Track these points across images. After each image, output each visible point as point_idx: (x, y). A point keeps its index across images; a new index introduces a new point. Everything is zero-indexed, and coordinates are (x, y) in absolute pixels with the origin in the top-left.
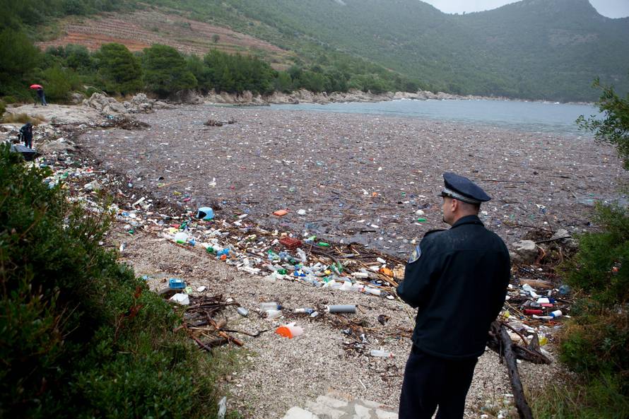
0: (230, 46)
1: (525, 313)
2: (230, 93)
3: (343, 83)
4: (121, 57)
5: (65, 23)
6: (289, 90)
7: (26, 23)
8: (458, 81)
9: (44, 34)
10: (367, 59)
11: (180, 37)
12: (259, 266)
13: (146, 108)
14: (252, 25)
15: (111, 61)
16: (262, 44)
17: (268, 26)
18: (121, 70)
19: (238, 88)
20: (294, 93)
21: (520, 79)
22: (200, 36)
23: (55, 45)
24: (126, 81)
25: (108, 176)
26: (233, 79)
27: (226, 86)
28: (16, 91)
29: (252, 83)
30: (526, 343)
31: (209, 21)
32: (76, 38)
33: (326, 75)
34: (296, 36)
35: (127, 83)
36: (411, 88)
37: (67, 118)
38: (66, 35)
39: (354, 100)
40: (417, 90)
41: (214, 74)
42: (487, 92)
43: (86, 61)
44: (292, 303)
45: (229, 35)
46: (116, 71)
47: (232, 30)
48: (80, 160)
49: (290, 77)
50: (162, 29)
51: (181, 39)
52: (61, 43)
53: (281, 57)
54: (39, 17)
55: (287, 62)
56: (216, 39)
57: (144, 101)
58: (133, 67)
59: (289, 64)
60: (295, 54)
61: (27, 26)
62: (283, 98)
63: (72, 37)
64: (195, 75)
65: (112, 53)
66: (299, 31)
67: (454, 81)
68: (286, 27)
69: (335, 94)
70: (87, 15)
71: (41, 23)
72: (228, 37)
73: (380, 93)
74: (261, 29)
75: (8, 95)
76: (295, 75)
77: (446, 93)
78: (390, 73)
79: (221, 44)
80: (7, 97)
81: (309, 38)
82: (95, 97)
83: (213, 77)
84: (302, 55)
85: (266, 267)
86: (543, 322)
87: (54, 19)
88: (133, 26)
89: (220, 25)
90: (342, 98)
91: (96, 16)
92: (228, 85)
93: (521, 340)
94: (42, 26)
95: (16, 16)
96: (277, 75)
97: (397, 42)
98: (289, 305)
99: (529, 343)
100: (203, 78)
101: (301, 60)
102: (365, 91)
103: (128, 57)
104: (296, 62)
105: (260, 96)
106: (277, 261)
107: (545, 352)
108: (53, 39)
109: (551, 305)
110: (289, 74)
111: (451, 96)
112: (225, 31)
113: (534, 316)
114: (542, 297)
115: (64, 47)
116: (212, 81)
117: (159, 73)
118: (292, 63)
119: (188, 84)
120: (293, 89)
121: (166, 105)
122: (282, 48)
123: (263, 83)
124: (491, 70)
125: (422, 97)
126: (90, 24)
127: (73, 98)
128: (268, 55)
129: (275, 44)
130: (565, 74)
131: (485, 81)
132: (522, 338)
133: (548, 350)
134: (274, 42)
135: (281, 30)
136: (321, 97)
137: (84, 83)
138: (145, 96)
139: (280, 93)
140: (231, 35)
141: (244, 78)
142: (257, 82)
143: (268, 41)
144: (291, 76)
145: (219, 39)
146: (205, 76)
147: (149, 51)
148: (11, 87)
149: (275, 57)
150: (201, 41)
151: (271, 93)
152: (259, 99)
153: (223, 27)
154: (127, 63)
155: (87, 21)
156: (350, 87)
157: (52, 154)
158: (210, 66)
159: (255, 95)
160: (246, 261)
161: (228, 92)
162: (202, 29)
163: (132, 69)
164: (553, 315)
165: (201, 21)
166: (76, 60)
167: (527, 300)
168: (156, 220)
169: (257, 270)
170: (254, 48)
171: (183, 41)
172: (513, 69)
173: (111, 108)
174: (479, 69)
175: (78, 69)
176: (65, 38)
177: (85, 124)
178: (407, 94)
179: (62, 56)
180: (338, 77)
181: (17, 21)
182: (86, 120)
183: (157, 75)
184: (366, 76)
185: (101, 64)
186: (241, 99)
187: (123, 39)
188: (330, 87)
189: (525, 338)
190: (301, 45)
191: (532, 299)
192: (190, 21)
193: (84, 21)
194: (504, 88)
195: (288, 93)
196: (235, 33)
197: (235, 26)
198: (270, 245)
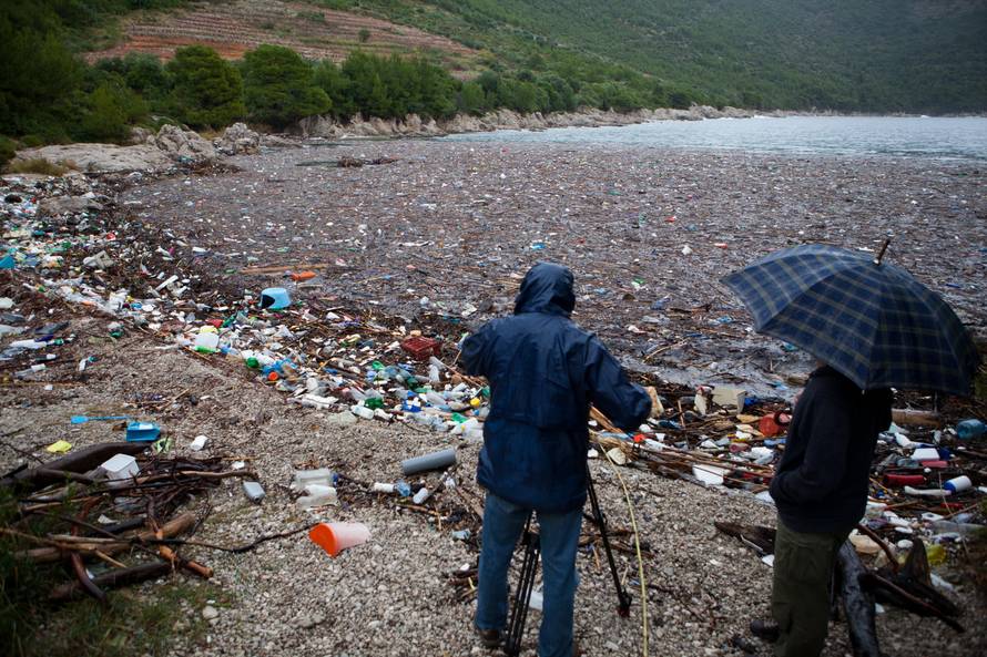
0: (386, 47)
1: (888, 483)
2: (385, 118)
3: (568, 96)
4: (207, 67)
5: (127, 23)
6: (479, 110)
7: (68, 25)
8: (757, 88)
9: (96, 40)
10: (607, 59)
11: (307, 35)
12: (336, 393)
13: (246, 145)
14: (421, 11)
15: (191, 75)
16: (438, 42)
17: (447, 13)
18: (208, 89)
19: (397, 110)
20: (489, 116)
21: (861, 80)
22: (338, 33)
23: (111, 55)
24: (216, 105)
25: (136, 244)
26: (388, 97)
27: (379, 109)
28: (42, 128)
29: (419, 100)
30: (894, 562)
31: (353, 8)
32: (144, 44)
33: (540, 85)
34: (492, 26)
35: (220, 108)
36: (679, 102)
37: (113, 163)
38: (130, 39)
39: (586, 125)
40: (690, 105)
41: (358, 90)
42: (805, 102)
43: (157, 78)
44: (373, 469)
45: (385, 30)
46: (201, 91)
47: (391, 21)
48: (103, 222)
49: (481, 91)
50: (279, 25)
51: (309, 38)
52: (120, 53)
53: (466, 60)
54: (88, 14)
55: (479, 67)
56: (365, 36)
57: (243, 135)
58: (227, 83)
59: (481, 71)
60: (492, 55)
61: (68, 29)
62: (471, 123)
63: (137, 44)
64: (328, 92)
65: (194, 61)
66: (497, 18)
67: (750, 89)
68: (476, 13)
69: (556, 115)
70: (162, 9)
71: (91, 22)
72: (384, 34)
73: (630, 111)
74: (437, 17)
75: (29, 133)
76: (489, 85)
77: (738, 107)
78: (645, 79)
79: (372, 43)
80: (27, 136)
81: (512, 29)
82: (166, 132)
83: (358, 94)
84: (502, 55)
85: (348, 394)
86: (932, 504)
87: (112, 17)
88: (235, 22)
89: (371, 15)
90: (567, 121)
91: (178, 10)
92: (382, 106)
93: (883, 554)
94: (93, 29)
95: (53, 14)
96: (459, 88)
97: (654, 29)
98: (365, 472)
99: (902, 560)
100: (341, 97)
101: (501, 63)
102: (604, 108)
103: (219, 67)
104: (492, 67)
105: (434, 122)
106: (381, 383)
107: (943, 583)
108: (108, 48)
109: (944, 464)
110: (480, 86)
111: (746, 113)
112: (380, 23)
113: (908, 489)
114: (923, 447)
115: (123, 58)
116: (356, 100)
117: (269, 90)
118: (487, 69)
119: (316, 107)
120: (487, 108)
121: (281, 141)
122: (470, 46)
123: (438, 101)
124: (812, 68)
125: (697, 114)
126: (167, 22)
127: (133, 135)
128: (448, 57)
129: (459, 41)
130: (937, 67)
131: (803, 86)
132: (884, 547)
133: (948, 580)
134: (457, 37)
135: (467, 19)
136: (532, 119)
137: (153, 111)
138: (245, 126)
139: (466, 117)
140: (388, 30)
141: (407, 94)
142: (429, 99)
143: (448, 36)
144: (484, 89)
145: (368, 36)
146: (344, 93)
147: (253, 57)
148: (35, 122)
149: (459, 61)
150: (341, 41)
151: (451, 116)
152: (432, 126)
153: (375, 16)
154: (218, 77)
155: (164, 18)
156: (579, 104)
157: (62, 215)
158: (352, 77)
159: (425, 120)
160: (313, 383)
161: (382, 118)
162: (343, 22)
163: (226, 86)
164: (951, 487)
165: (341, 9)
166: (141, 77)
167: (889, 453)
168: (182, 313)
169: (332, 399)
170: (425, 48)
171: (312, 41)
172: (848, 65)
173: (191, 148)
174: (792, 67)
175: (145, 90)
176: (128, 44)
177: (141, 171)
178: (674, 112)
179: (120, 72)
180: (560, 87)
181: (53, 22)
182: (143, 166)
183: (266, 95)
184: (605, 86)
185: (178, 81)
186: (403, 128)
187: (219, 42)
188: (546, 105)
189: (891, 546)
190: (501, 40)
191: (900, 450)
192: (324, 11)
193: (157, 18)
194: (834, 96)
195: (479, 116)
196: (395, 26)
197: (395, 15)
198: (382, 352)
